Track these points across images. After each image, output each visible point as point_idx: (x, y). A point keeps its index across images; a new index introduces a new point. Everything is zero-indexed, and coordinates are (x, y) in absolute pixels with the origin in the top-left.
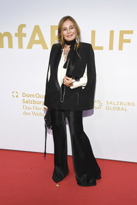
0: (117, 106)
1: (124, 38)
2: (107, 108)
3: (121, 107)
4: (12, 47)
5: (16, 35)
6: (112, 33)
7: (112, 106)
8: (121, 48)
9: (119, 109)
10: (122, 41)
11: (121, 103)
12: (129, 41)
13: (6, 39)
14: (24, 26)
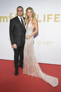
0: (47, 43)
2: (44, 44)
5: (9, 17)
6: (45, 15)
7: (45, 43)
8: (48, 21)
9: (48, 44)
10: (48, 18)
11: (49, 42)
12: (51, 18)
14: (12, 14)
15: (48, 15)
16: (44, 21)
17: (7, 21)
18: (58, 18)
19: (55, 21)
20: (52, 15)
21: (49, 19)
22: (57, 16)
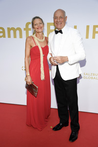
0: (91, 76)
1: (96, 30)
3: (93, 77)
4: (22, 38)
6: (88, 27)
7: (88, 76)
8: (94, 37)
9: (92, 78)
10: (95, 32)
11: (94, 74)
13: (18, 32)
15: (95, 27)
16: (87, 37)
21: (96, 34)
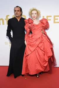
4: (4, 24)
5: (5, 19)
12: (50, 20)
14: (9, 16)
17: (3, 24)
18: (57, 19)
19: (55, 22)
20: (51, 16)
22: (56, 18)
